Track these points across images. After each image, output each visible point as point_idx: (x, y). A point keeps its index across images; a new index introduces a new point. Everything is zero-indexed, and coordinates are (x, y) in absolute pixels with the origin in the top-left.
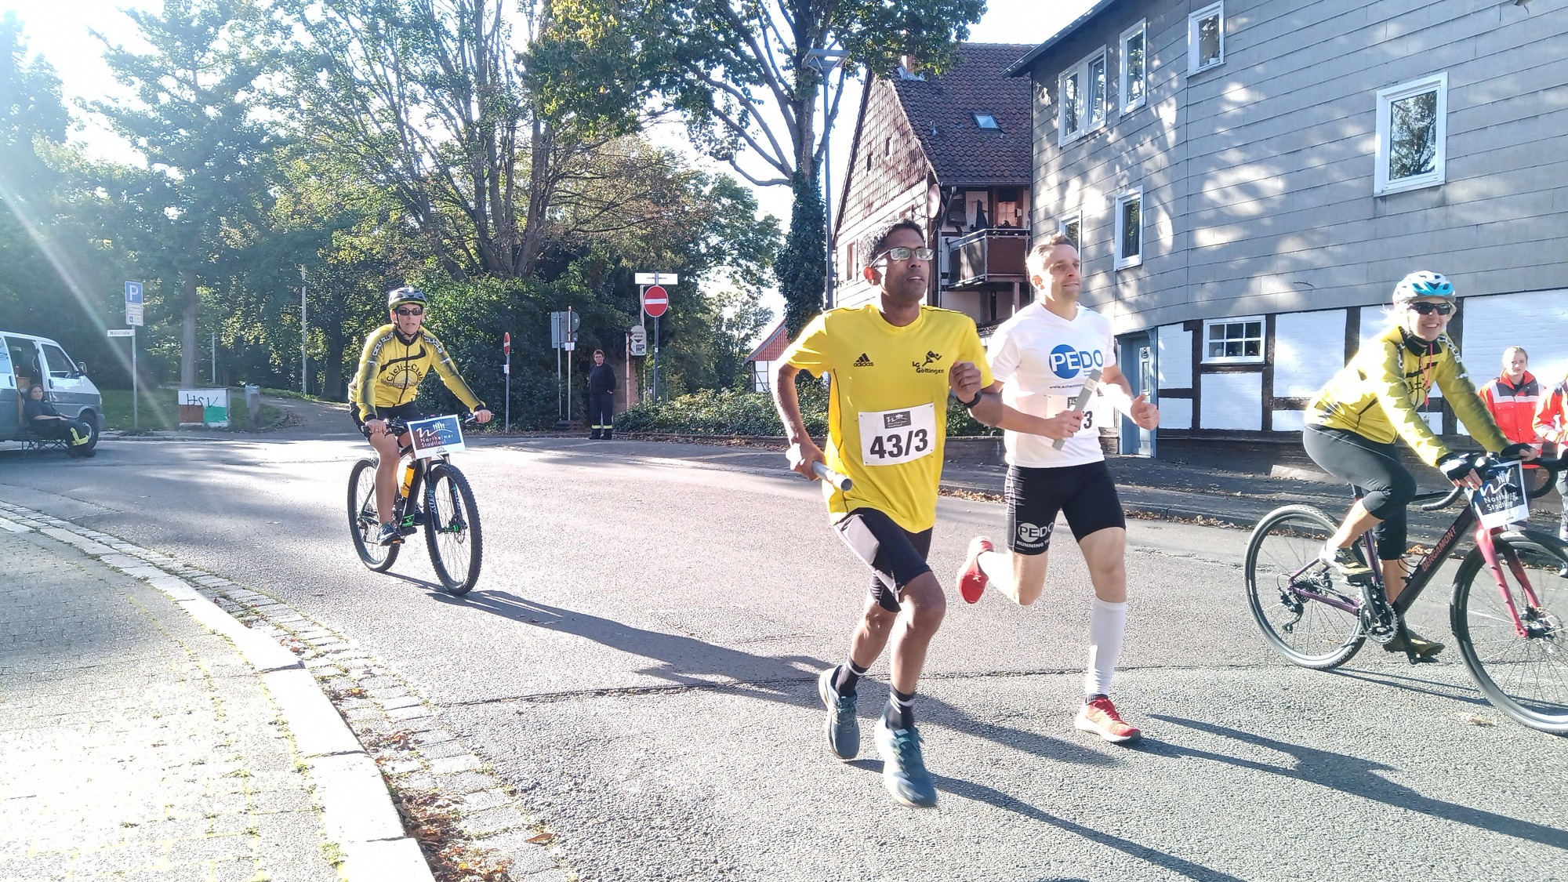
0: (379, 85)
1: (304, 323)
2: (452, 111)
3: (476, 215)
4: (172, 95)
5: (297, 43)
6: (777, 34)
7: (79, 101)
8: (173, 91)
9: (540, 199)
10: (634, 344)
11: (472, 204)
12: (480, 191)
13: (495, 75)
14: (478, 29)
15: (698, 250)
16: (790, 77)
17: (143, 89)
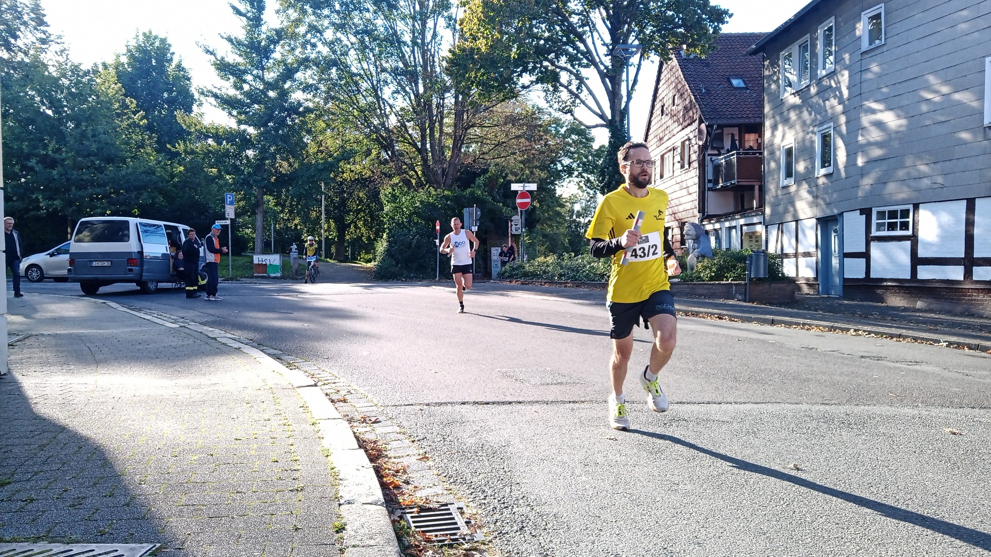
0: (366, 75)
1: (323, 216)
2: (407, 89)
3: (422, 151)
4: (251, 86)
5: (319, 52)
6: (600, 36)
7: (200, 90)
8: (251, 83)
9: (459, 141)
10: (514, 227)
11: (419, 144)
12: (423, 137)
13: (433, 66)
14: (423, 39)
15: (557, 168)
16: (607, 61)
17: (235, 82)
